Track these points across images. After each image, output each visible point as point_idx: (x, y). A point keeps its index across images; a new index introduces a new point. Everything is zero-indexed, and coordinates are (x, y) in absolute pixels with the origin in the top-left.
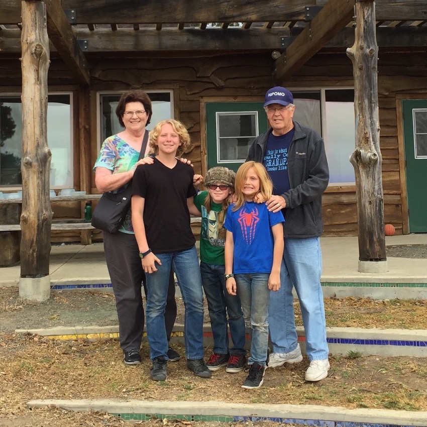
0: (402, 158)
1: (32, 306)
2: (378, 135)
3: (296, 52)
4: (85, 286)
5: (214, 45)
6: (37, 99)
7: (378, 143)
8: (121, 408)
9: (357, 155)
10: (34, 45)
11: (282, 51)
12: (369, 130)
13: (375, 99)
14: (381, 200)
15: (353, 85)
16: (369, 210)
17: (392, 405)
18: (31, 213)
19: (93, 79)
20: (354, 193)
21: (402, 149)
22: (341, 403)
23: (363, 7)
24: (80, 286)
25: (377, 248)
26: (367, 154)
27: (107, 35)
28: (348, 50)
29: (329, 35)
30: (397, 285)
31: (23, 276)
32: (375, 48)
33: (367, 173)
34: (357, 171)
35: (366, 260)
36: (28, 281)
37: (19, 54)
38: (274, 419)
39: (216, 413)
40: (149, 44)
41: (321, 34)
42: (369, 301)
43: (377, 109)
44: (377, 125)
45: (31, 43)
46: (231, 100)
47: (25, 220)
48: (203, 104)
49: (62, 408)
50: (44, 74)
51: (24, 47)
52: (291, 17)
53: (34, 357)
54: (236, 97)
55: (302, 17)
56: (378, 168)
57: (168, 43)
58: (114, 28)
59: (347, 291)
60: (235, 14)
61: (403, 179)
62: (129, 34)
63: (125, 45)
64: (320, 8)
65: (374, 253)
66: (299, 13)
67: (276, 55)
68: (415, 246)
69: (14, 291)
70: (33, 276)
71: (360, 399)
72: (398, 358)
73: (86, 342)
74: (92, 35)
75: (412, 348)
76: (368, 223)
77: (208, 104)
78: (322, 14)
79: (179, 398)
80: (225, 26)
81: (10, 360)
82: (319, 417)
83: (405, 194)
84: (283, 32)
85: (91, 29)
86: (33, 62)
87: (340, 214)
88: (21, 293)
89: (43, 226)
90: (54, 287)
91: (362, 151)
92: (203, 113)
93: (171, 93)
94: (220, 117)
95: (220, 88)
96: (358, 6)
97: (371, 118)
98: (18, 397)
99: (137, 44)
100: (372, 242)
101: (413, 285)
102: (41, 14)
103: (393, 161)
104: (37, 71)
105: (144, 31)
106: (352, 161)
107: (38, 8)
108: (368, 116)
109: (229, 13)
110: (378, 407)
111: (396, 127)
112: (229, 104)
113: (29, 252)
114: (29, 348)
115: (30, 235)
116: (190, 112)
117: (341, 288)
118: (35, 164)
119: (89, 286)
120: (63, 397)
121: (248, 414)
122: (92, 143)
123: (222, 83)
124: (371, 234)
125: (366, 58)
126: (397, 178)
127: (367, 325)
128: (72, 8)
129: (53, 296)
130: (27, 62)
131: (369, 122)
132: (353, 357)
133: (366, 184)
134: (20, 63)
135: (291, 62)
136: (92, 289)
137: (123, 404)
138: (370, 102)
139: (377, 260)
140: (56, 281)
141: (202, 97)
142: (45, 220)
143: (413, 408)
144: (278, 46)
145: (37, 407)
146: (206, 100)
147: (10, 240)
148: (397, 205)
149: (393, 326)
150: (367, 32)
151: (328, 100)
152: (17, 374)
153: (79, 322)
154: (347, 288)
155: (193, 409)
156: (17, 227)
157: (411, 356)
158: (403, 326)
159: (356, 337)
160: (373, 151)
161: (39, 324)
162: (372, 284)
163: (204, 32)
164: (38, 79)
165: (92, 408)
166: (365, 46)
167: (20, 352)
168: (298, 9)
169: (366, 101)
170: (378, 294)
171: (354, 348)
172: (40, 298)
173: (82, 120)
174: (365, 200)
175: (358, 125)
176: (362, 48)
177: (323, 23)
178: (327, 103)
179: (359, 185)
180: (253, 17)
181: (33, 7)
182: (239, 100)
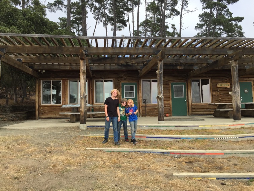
0: (171, 97)
1: (83, 130)
2: (163, 92)
3: (144, 71)
4: (94, 127)
5: (124, 68)
6: (84, 83)
7: (163, 94)
8: (106, 150)
9: (158, 97)
10: (83, 70)
11: (141, 70)
12: (161, 91)
13: (162, 84)
14: (163, 107)
15: (157, 79)
16: (160, 109)
17: (163, 149)
18: (82, 110)
19: (93, 76)
20: (157, 106)
21: (171, 95)
22: (152, 148)
23: (160, 62)
24: (93, 127)
25: (162, 118)
26: (160, 96)
27: (97, 66)
28: (156, 72)
29: (152, 67)
30: (166, 126)
31: (80, 124)
32: (162, 71)
33: (160, 101)
34: (158, 100)
35: (160, 121)
36: (82, 125)
37: (79, 72)
38: (138, 152)
39: (126, 150)
40: (108, 68)
41: (150, 67)
42: (160, 130)
43: (163, 86)
44: (163, 90)
45: (82, 70)
46: (128, 82)
47: (81, 111)
48: (121, 83)
49: (93, 150)
50: (85, 77)
51: (81, 71)
52: (143, 62)
53: (86, 140)
54: (129, 81)
55: (145, 63)
56: (163, 100)
57: (112, 68)
58: (99, 64)
59: (155, 128)
60: (130, 61)
61: (171, 102)
62: (103, 66)
63: (102, 68)
64: (150, 60)
65: (161, 119)
66: (145, 62)
67: (139, 71)
68: (173, 119)
69: (78, 127)
70: (83, 124)
71: (156, 148)
72: (165, 141)
73: (96, 138)
74: (93, 66)
75: (168, 139)
76: (160, 112)
77: (122, 83)
78: (150, 62)
79: (118, 148)
80: (127, 64)
81: (80, 141)
82: (147, 151)
83: (171, 106)
84: (141, 65)
85: (93, 64)
86: (83, 74)
87: (155, 111)
88: (80, 128)
89: (85, 112)
90: (88, 127)
91: (159, 96)
92: (121, 85)
93: (113, 80)
94: (125, 86)
95: (125, 79)
96: (158, 61)
97: (161, 88)
98: (84, 147)
99: (105, 68)
100: (161, 117)
101: (170, 126)
102: (85, 63)
103: (169, 98)
104: (84, 76)
105: (107, 65)
106: (157, 98)
107: (84, 61)
108: (160, 88)
109: (128, 61)
110: (160, 149)
111: (169, 89)
112: (128, 83)
113: (82, 118)
114: (84, 139)
115: (82, 114)
116: (117, 85)
117: (154, 127)
118: (83, 98)
119: (95, 126)
120: (93, 147)
121: (133, 151)
122: (93, 93)
123: (126, 78)
124: (161, 115)
125: (160, 74)
126: (169, 102)
127: (159, 134)
128: (90, 60)
129: (87, 129)
130: (81, 74)
131: (161, 89)
132: (155, 141)
133: (160, 103)
134: (80, 74)
135: (143, 73)
136: (96, 127)
137: (106, 149)
138: (161, 84)
139: (162, 121)
140: (88, 125)
141: (121, 81)
142: (85, 111)
143: (166, 149)
144: (140, 69)
145: (88, 149)
146: (122, 82)
147: (75, 116)
148: (169, 109)
149: (165, 134)
150: (161, 68)
151: (152, 82)
152: (83, 143)
153: (94, 134)
154: (155, 127)
155: (121, 150)
156: (79, 113)
157: (168, 140)
158: (167, 134)
159: (156, 137)
160: (161, 96)
161: (85, 134)
162: (161, 126)
163: (121, 65)
164: (84, 78)
165: (100, 150)
166: (160, 71)
167: (82, 139)
168: (145, 60)
169: (160, 84)
170: (162, 128)
171: (156, 139)
172: (85, 129)
173: (90, 87)
174: (160, 107)
175: (158, 90)
176: (159, 71)
177: (151, 65)
178: (152, 83)
179: (158, 104)
180: (134, 62)
181: (83, 61)
182: (130, 82)
